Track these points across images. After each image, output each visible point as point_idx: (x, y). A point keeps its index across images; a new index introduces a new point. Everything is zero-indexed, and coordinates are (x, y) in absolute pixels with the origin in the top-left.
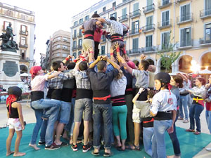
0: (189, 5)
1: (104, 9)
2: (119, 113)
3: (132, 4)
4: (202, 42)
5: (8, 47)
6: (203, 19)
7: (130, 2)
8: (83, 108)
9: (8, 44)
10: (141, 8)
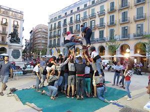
0: (127, 12)
1: (72, 11)
4: (135, 36)
5: (15, 41)
7: (89, 8)
9: (15, 39)
10: (96, 12)
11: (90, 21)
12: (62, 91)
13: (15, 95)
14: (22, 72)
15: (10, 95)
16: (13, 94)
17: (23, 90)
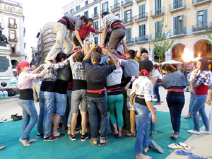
2: (116, 101)
4: (194, 30)
6: (196, 6)
8: (80, 99)
11: (124, 10)
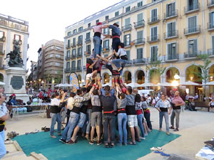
0: (174, 23)
1: (98, 21)
3: (124, 19)
4: (186, 56)
5: (15, 63)
6: (187, 36)
7: (122, 17)
8: (96, 118)
9: (16, 60)
10: (132, 23)
11: (123, 35)
12: (83, 135)
13: (15, 142)
14: (26, 109)
15: (8, 142)
16: (11, 141)
17: (27, 134)
